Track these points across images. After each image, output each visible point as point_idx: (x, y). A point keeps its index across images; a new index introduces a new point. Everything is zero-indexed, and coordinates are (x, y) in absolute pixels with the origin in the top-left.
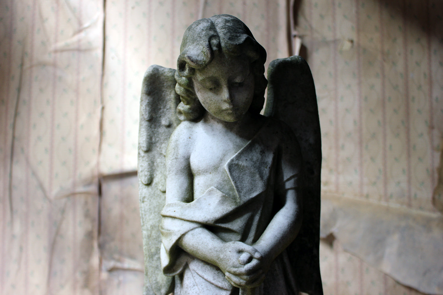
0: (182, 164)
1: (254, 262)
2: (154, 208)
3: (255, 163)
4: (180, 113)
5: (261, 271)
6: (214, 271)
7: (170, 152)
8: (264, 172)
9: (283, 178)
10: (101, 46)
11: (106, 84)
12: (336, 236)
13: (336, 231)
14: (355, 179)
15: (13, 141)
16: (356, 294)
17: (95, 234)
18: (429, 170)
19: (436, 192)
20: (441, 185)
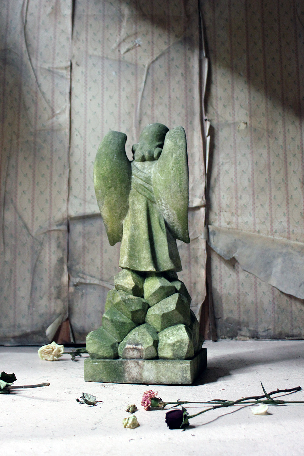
10: (69, 127)
11: (72, 153)
12: (237, 259)
13: (237, 255)
14: (250, 219)
15: (5, 194)
16: (252, 301)
17: (65, 260)
18: (303, 213)
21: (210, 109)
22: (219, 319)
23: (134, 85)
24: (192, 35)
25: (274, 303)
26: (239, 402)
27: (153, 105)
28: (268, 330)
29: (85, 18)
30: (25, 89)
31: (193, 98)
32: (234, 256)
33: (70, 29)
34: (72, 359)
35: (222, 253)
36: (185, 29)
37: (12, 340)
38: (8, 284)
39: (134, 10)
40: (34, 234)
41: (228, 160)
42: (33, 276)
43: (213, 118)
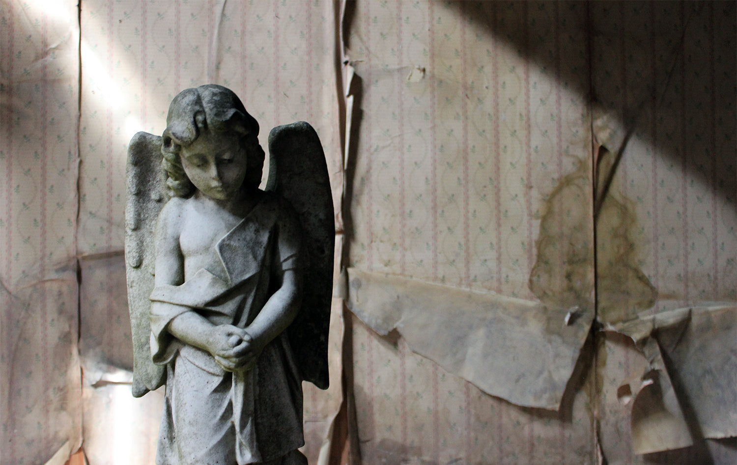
0: (171, 245)
1: (244, 345)
2: (144, 293)
3: (249, 243)
4: (169, 188)
5: (251, 354)
6: (205, 357)
7: (158, 231)
8: (258, 252)
9: (279, 258)
10: (77, 76)
11: (85, 128)
12: (400, 331)
13: (402, 326)
14: (427, 256)
16: (428, 408)
17: (75, 336)
18: (526, 243)
19: (533, 272)
20: (541, 262)
21: (354, 40)
22: (367, 443)
25: (469, 411)
27: (243, 33)
28: (456, 460)
31: (323, 18)
32: (395, 327)
35: (373, 321)
40: (11, 288)
41: (389, 142)
42: (13, 368)
43: (360, 60)
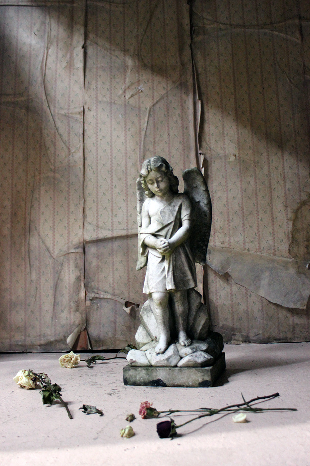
0: (146, 214)
1: (166, 244)
10: (83, 164)
11: (86, 186)
12: (230, 274)
13: (230, 271)
14: (241, 239)
15: (30, 223)
16: (244, 310)
17: (82, 278)
18: (286, 232)
19: (290, 246)
20: (294, 241)
21: (204, 144)
22: (216, 327)
23: (138, 126)
24: (187, 81)
25: (263, 311)
26: (223, 410)
27: (155, 142)
28: (258, 335)
29: (95, 70)
30: (45, 132)
31: (189, 134)
32: (227, 271)
33: (82, 80)
34: (88, 366)
35: (217, 269)
36: (181, 76)
37: (39, 348)
38: (34, 299)
39: (137, 61)
40: (55, 257)
41: (222, 188)
42: (55, 292)
43: (207, 152)
